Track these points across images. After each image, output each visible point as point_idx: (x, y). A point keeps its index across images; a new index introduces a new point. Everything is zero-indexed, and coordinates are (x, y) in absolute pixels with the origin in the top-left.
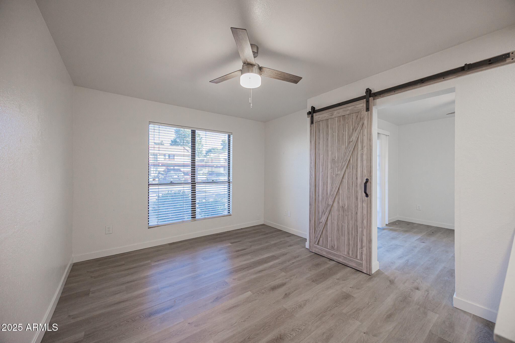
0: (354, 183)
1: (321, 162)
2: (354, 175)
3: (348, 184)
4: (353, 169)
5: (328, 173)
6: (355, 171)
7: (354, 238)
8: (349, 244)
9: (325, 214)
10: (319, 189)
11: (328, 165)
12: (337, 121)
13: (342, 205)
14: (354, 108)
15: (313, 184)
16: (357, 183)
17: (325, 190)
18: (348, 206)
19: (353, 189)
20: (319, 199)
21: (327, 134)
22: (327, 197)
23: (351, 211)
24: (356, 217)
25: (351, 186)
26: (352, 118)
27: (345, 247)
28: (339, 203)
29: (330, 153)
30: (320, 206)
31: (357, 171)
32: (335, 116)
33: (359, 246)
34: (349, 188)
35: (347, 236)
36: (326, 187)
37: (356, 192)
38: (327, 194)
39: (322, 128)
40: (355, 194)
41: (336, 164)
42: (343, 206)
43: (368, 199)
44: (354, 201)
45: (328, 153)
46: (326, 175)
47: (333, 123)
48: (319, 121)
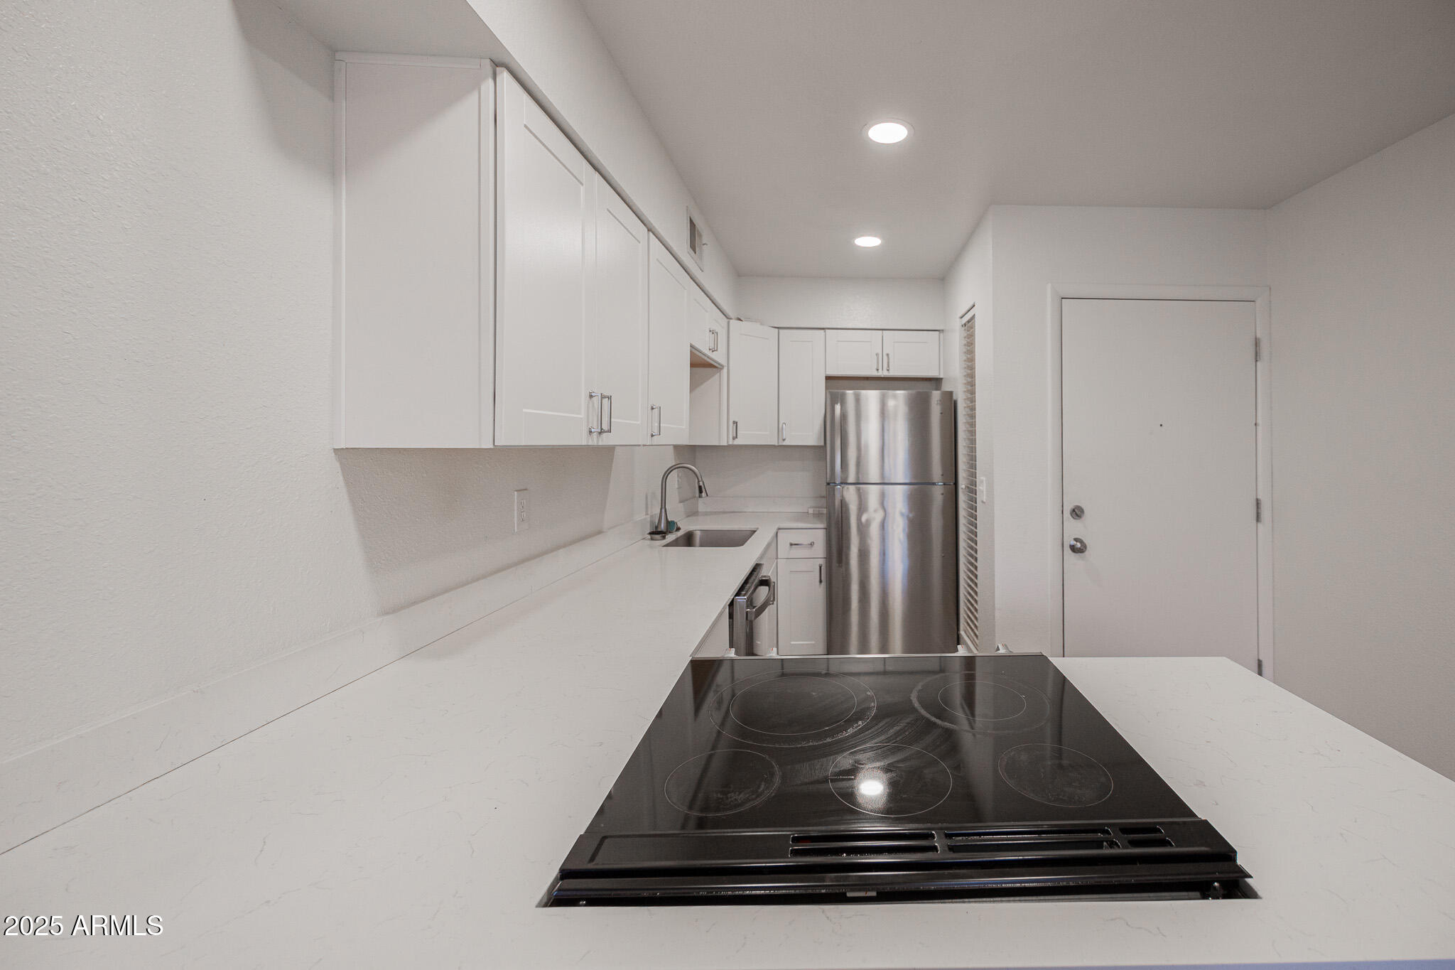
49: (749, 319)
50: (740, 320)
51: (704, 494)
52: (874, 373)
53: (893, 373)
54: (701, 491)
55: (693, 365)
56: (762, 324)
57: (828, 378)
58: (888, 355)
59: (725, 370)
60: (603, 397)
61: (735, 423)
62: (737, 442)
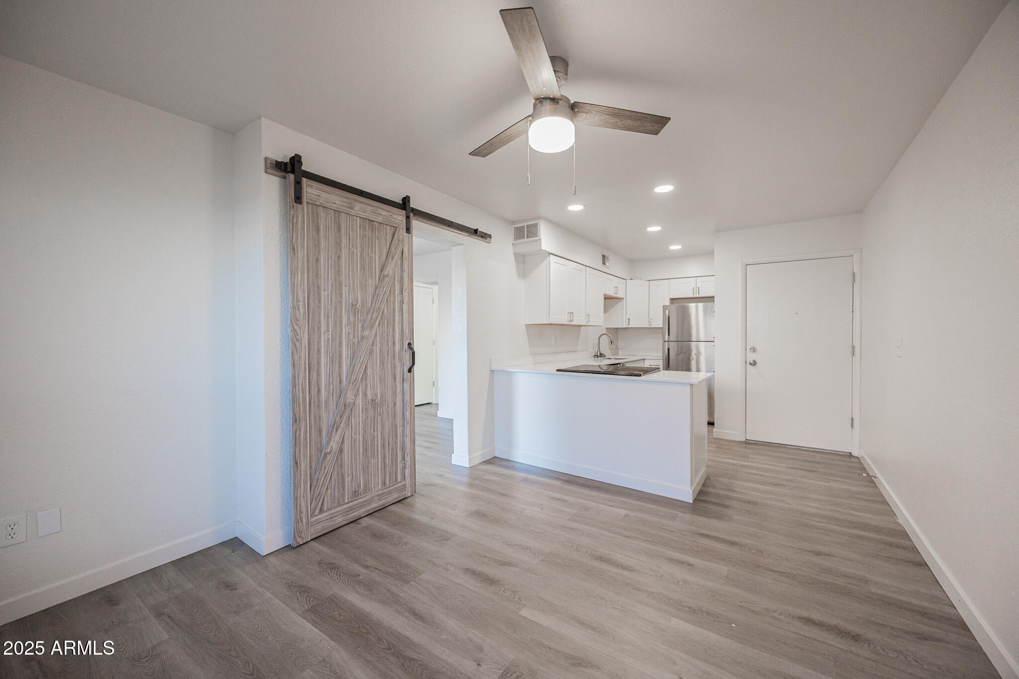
0: (391, 352)
1: (323, 308)
2: (390, 338)
3: (381, 355)
4: (388, 326)
5: (341, 335)
6: (391, 330)
7: (392, 449)
8: (385, 466)
9: (339, 428)
10: (318, 375)
11: (341, 317)
12: (358, 226)
13: (372, 397)
14: (389, 216)
15: (305, 363)
16: (394, 352)
17: (335, 375)
18: (382, 396)
19: (390, 362)
20: (319, 400)
21: (338, 244)
22: (340, 388)
23: (387, 404)
24: (395, 411)
25: (386, 357)
26: (385, 234)
27: (378, 476)
28: (365, 394)
29: (345, 290)
30: (324, 415)
31: (394, 331)
32: (356, 213)
33: (400, 459)
34: (382, 362)
35: (381, 454)
36: (337, 366)
37: (393, 367)
38: (340, 382)
39: (326, 226)
40: (392, 372)
41: (358, 316)
42: (373, 399)
43: (410, 376)
44: (390, 385)
45: (341, 289)
46: (338, 340)
47: (351, 224)
48: (318, 203)
49: (636, 278)
50: (632, 279)
51: (613, 344)
52: (692, 296)
53: (701, 295)
54: (612, 343)
55: (605, 299)
56: (641, 280)
57: (671, 299)
58: (699, 288)
59: (625, 299)
60: (571, 313)
61: (629, 319)
62: (629, 326)
